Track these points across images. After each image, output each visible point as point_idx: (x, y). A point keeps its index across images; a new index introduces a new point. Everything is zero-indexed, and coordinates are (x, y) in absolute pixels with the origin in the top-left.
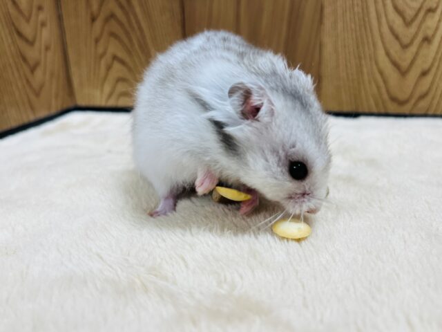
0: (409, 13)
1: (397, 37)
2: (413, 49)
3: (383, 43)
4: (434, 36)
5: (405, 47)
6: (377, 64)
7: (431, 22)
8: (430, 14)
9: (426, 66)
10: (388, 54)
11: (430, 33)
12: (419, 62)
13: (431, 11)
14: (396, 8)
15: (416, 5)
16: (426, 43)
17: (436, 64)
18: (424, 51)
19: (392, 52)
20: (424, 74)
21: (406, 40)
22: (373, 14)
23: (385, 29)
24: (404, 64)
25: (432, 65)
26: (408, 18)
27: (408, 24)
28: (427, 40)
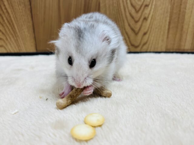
0: (138, 7)
1: (133, 17)
2: (140, 23)
3: (127, 20)
4: (148, 17)
5: (136, 22)
6: (125, 29)
7: (147, 11)
8: (146, 7)
9: (145, 31)
10: (129, 25)
11: (146, 16)
12: (142, 29)
13: (147, 6)
14: (132, 5)
15: (140, 3)
16: (145, 20)
17: (150, 30)
18: (144, 24)
19: (131, 24)
20: (145, 34)
21: (137, 19)
22: (122, 7)
23: (128, 14)
24: (137, 30)
25: (148, 30)
26: (137, 9)
27: (137, 12)
28: (145, 19)
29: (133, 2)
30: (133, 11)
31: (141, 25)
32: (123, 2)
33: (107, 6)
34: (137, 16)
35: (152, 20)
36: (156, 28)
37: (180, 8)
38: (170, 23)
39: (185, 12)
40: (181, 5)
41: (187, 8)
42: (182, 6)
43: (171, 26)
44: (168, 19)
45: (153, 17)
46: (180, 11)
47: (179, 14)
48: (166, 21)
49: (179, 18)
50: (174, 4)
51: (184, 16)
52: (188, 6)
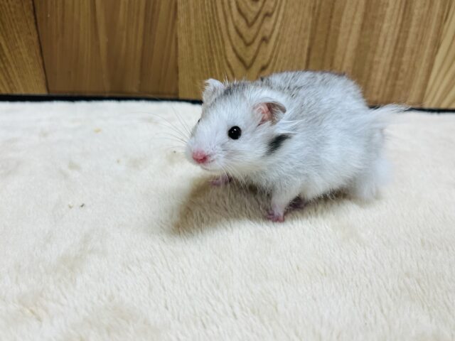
29: (243, 7)
30: (242, 23)
31: (257, 51)
32: (223, 3)
33: (192, 10)
34: (249, 33)
35: (278, 43)
36: (285, 58)
37: (330, 22)
38: (309, 50)
39: (337, 32)
40: (331, 17)
41: (342, 25)
42: (334, 20)
43: (312, 56)
44: (307, 42)
45: (280, 38)
46: (329, 28)
47: (328, 35)
48: (303, 46)
49: (326, 42)
50: (319, 14)
51: (336, 38)
52: (344, 19)
